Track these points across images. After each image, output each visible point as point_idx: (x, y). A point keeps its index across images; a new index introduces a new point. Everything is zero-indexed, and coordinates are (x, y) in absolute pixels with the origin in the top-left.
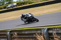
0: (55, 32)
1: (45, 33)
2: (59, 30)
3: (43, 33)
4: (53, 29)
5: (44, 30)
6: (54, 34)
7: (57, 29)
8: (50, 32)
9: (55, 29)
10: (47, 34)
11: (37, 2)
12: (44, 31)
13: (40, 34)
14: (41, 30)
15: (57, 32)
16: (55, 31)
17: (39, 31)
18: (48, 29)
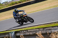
0: (22, 35)
1: (13, 36)
2: (26, 32)
3: (11, 36)
4: (21, 32)
5: (12, 33)
6: (22, 36)
7: (23, 31)
8: (17, 35)
9: (22, 32)
10: (15, 37)
11: (3, 7)
12: (12, 35)
13: (8, 37)
14: (9, 34)
15: (24, 34)
16: (22, 33)
17: (7, 34)
18: (16, 32)
